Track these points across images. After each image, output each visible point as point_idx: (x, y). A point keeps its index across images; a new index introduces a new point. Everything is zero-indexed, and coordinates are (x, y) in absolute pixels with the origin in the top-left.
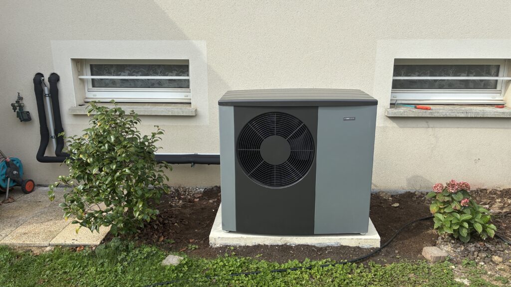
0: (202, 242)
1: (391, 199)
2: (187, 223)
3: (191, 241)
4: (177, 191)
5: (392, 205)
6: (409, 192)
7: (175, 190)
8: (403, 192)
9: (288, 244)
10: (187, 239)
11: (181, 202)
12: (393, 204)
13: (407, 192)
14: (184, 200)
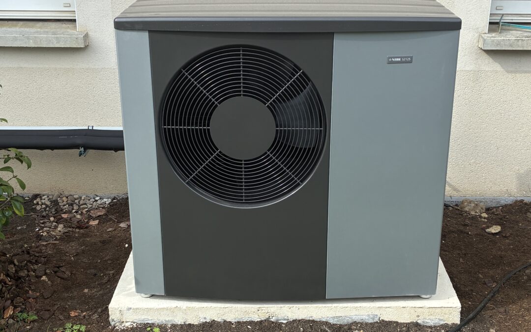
0: (96, 316)
1: (486, 216)
2: (68, 273)
3: (73, 314)
4: (55, 203)
5: (488, 230)
6: (522, 201)
7: (51, 202)
8: (509, 200)
9: (273, 320)
10: (65, 310)
11: (60, 227)
12: (488, 227)
13: (516, 201)
14: (68, 222)
